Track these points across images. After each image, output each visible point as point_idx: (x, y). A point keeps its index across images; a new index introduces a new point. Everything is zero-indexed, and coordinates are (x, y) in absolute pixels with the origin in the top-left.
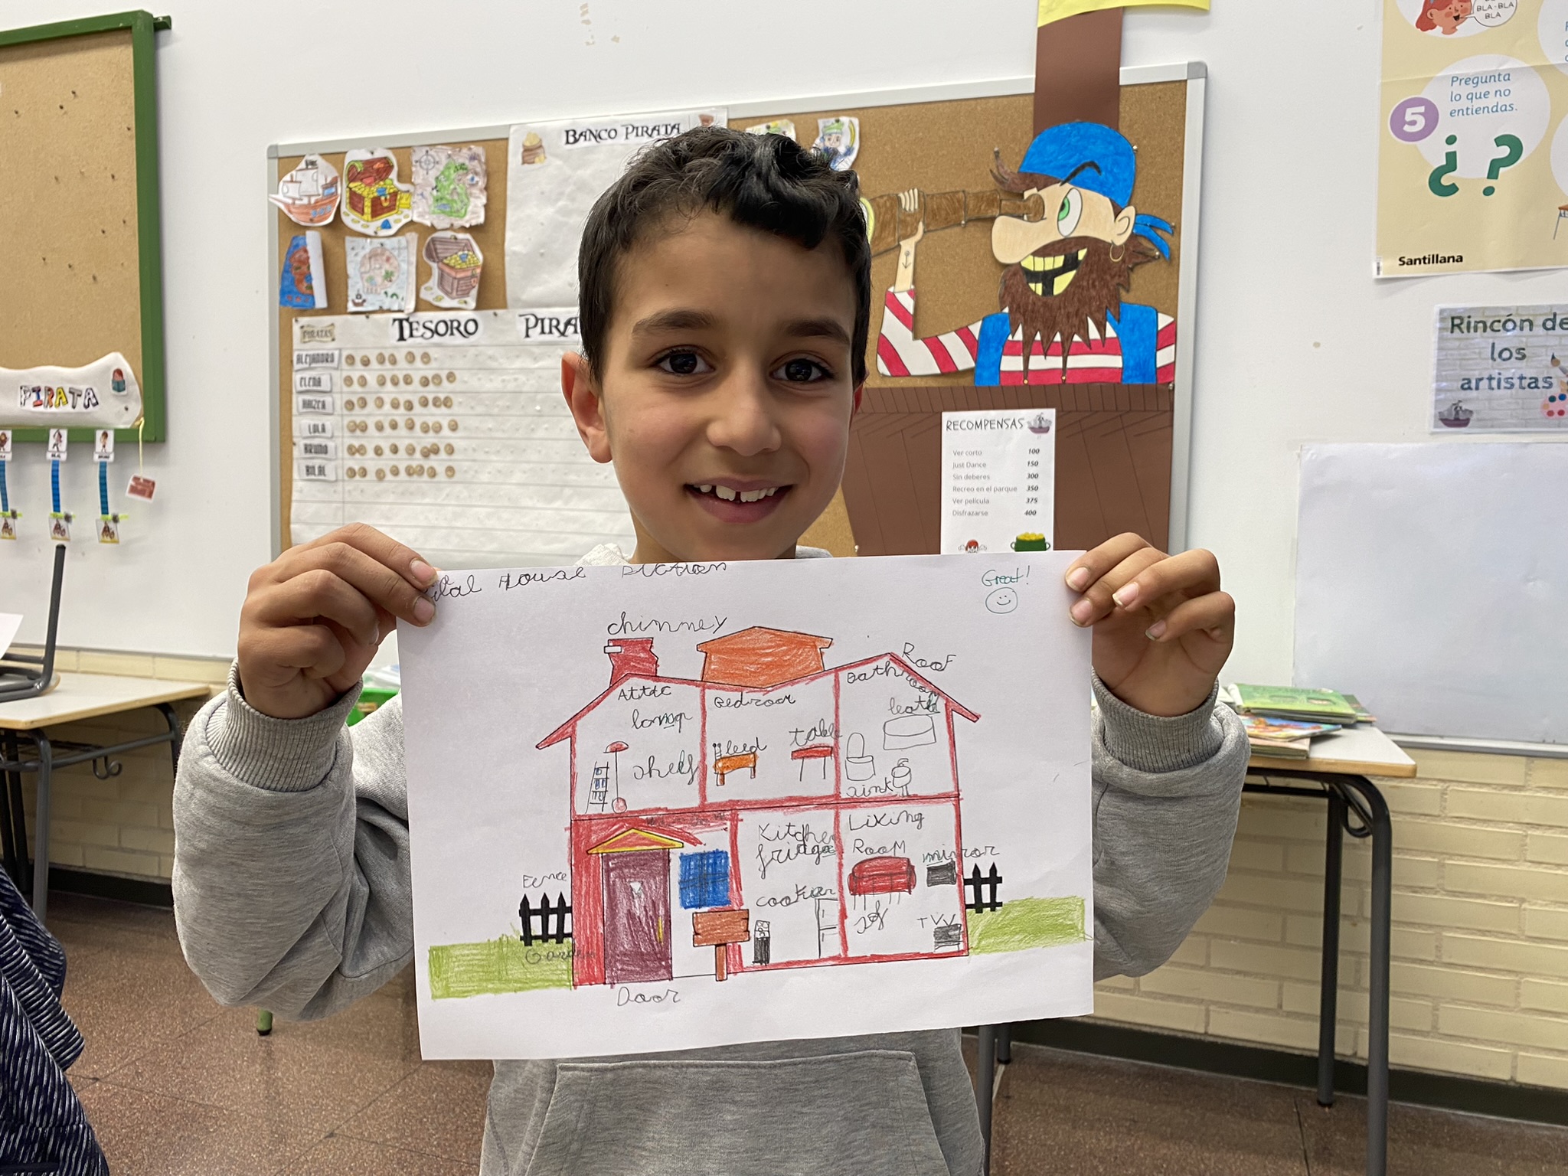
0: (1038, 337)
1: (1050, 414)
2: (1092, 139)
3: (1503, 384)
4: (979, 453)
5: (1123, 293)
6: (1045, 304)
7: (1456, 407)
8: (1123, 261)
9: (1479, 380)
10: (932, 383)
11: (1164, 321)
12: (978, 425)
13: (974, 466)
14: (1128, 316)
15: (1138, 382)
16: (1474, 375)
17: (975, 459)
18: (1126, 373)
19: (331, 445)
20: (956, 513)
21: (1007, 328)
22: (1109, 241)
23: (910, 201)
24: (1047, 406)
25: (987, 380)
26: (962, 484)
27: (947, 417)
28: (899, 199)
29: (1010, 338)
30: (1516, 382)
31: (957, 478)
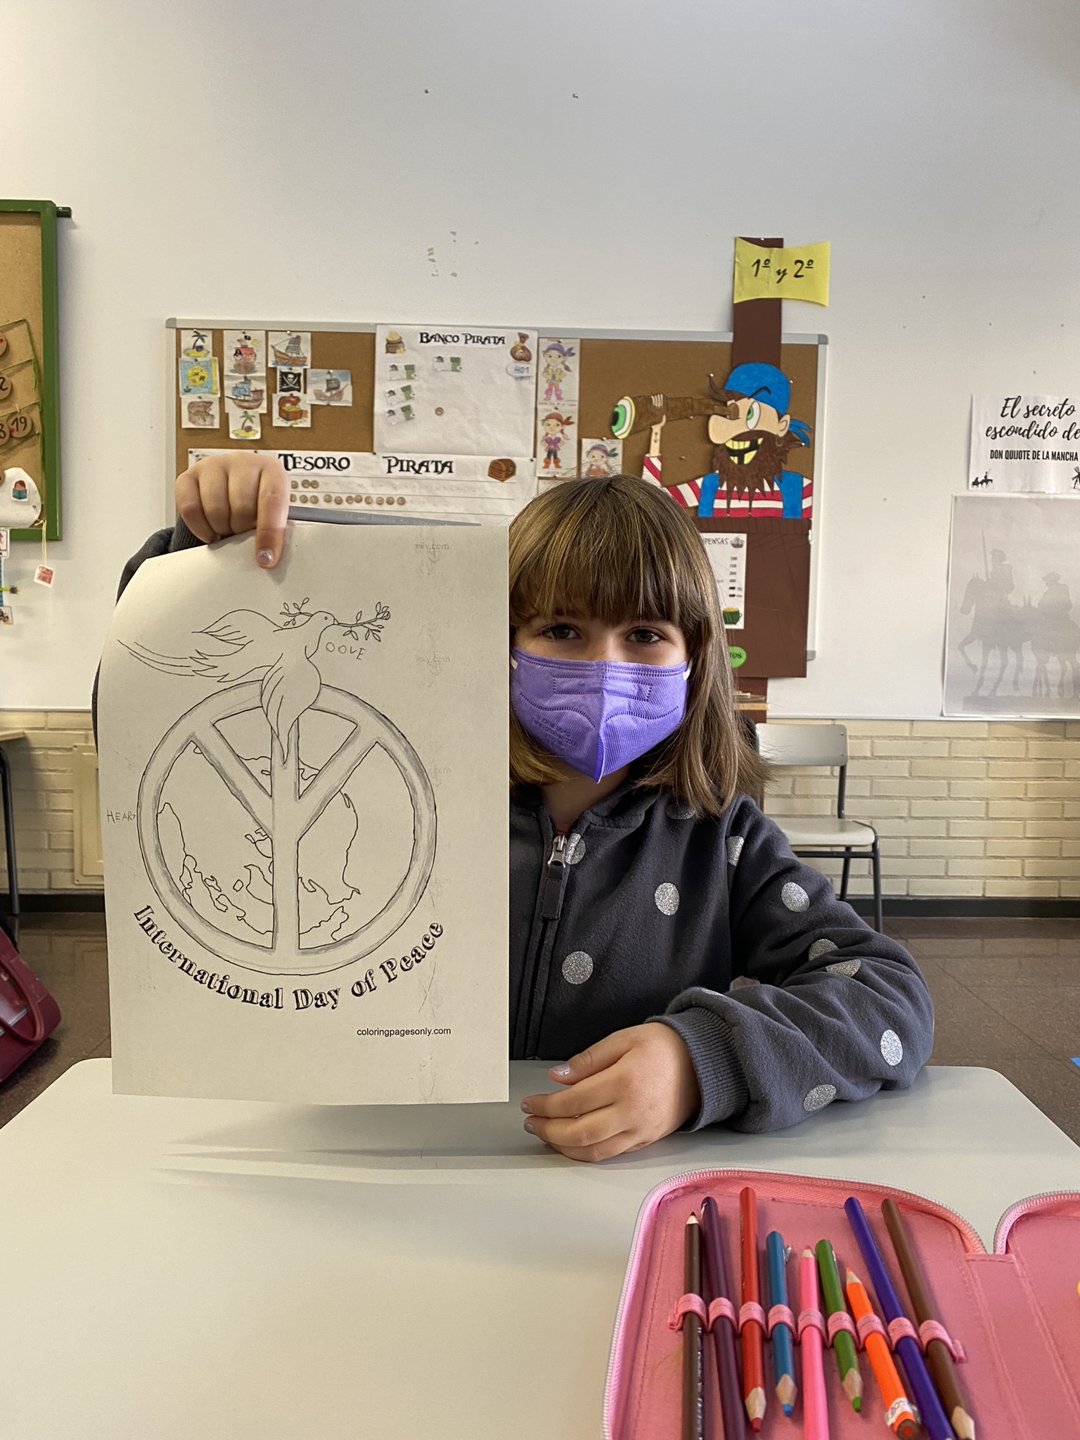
0: (735, 489)
1: (743, 537)
2: (764, 373)
5: (783, 465)
6: (739, 469)
8: (784, 446)
11: (806, 482)
14: (786, 479)
15: (792, 517)
18: (785, 512)
21: (718, 482)
22: (775, 433)
23: (658, 401)
24: (742, 532)
25: (703, 514)
28: (651, 399)
29: (719, 489)
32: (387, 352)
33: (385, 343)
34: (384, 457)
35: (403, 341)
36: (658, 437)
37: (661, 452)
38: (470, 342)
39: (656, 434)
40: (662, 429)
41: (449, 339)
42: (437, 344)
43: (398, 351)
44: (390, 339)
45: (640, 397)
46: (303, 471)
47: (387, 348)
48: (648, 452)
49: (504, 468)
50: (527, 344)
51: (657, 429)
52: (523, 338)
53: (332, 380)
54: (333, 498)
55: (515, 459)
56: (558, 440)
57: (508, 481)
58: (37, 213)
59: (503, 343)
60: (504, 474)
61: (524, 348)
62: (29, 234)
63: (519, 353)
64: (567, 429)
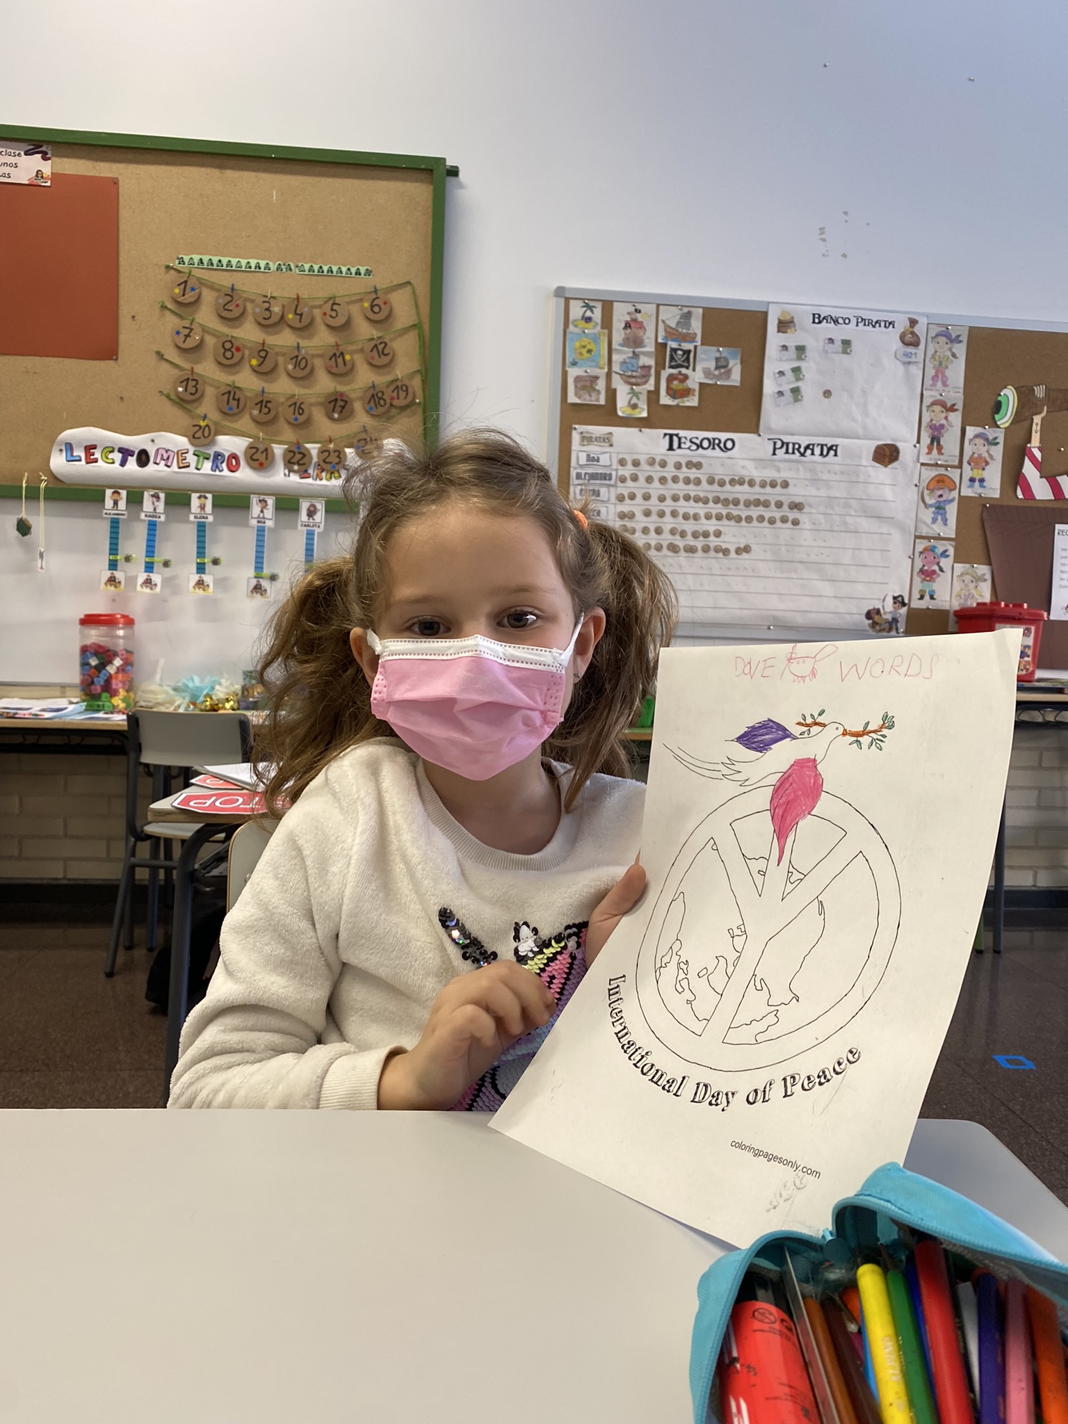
10: (1049, 505)
20: (1062, 587)
23: (1040, 392)
26: (1066, 568)
27: (1058, 527)
28: (1034, 390)
31: (1063, 564)
32: (778, 332)
33: (777, 322)
34: (769, 439)
35: (795, 320)
36: (1039, 427)
37: (1041, 442)
38: (861, 325)
39: (1037, 424)
40: (1043, 419)
41: (841, 321)
42: (829, 325)
43: (789, 330)
44: (782, 318)
45: (1023, 387)
46: (688, 452)
47: (778, 327)
48: (1030, 442)
49: (888, 453)
50: (916, 329)
51: (1037, 419)
52: (913, 322)
53: (720, 358)
54: (716, 481)
55: (899, 445)
56: (942, 426)
57: (890, 466)
58: (430, 171)
59: (894, 327)
60: (887, 459)
61: (913, 333)
62: (419, 191)
63: (908, 337)
64: (952, 416)
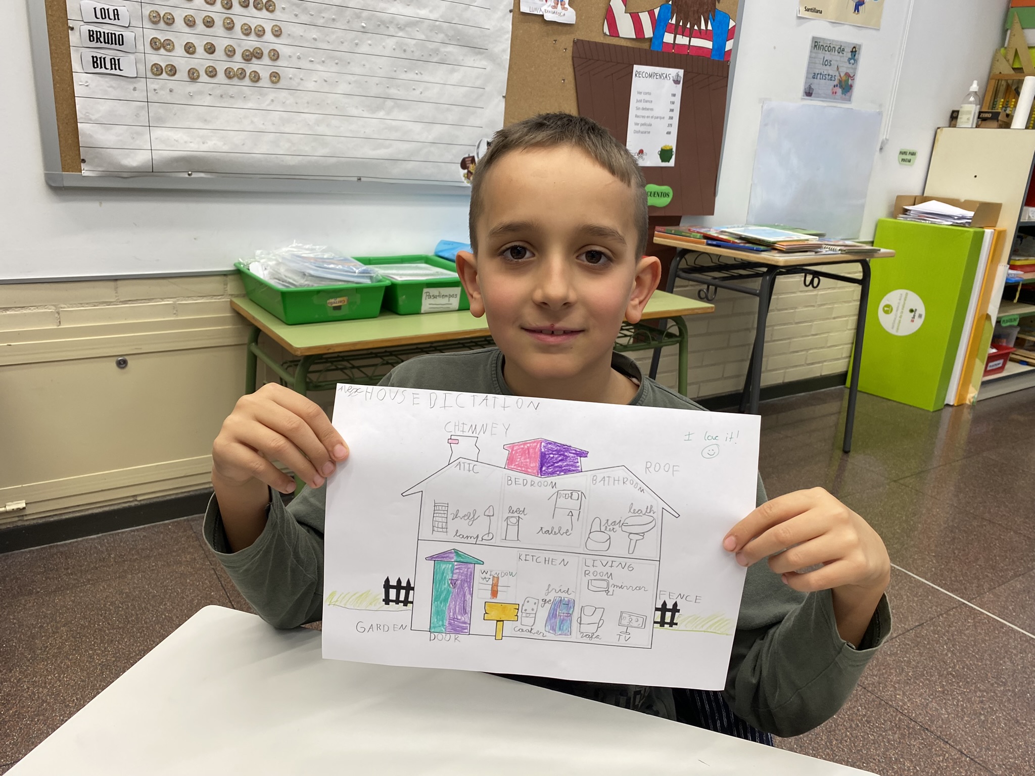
0: (681, 24)
1: (681, 72)
3: (824, 78)
4: (650, 94)
5: (717, 3)
7: (810, 87)
9: (818, 74)
10: (629, 44)
11: (732, 24)
12: (650, 76)
13: (646, 102)
14: (718, 18)
15: (716, 58)
16: (817, 71)
17: (647, 97)
18: (714, 53)
19: (128, 35)
20: (636, 132)
21: (669, 14)
24: (681, 68)
25: (656, 47)
26: (640, 113)
27: (636, 68)
29: (670, 21)
30: (827, 76)
31: (638, 109)
